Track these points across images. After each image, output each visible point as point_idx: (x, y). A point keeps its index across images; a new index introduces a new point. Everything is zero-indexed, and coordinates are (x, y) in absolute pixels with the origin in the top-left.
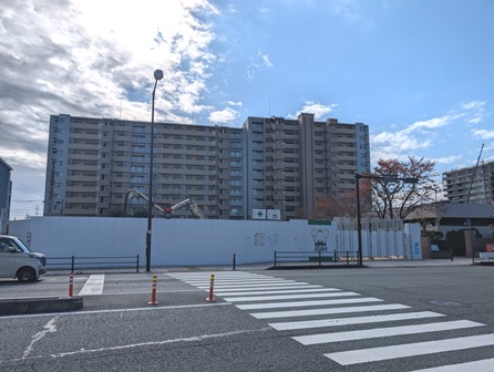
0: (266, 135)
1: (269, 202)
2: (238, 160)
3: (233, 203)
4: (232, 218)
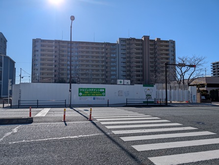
0: (127, 46)
1: (128, 76)
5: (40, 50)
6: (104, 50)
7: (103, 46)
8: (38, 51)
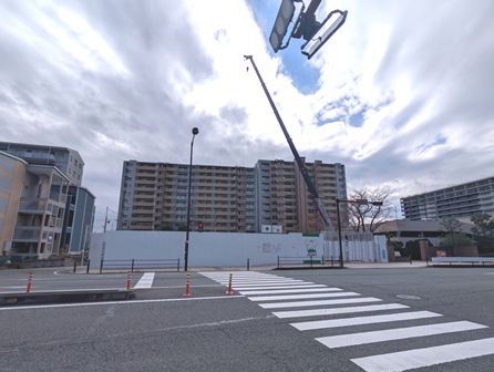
0: (271, 172)
1: (274, 220)
2: (252, 190)
3: (248, 221)
4: (248, 232)
5: (133, 179)
6: (234, 178)
7: (234, 171)
8: (130, 179)
